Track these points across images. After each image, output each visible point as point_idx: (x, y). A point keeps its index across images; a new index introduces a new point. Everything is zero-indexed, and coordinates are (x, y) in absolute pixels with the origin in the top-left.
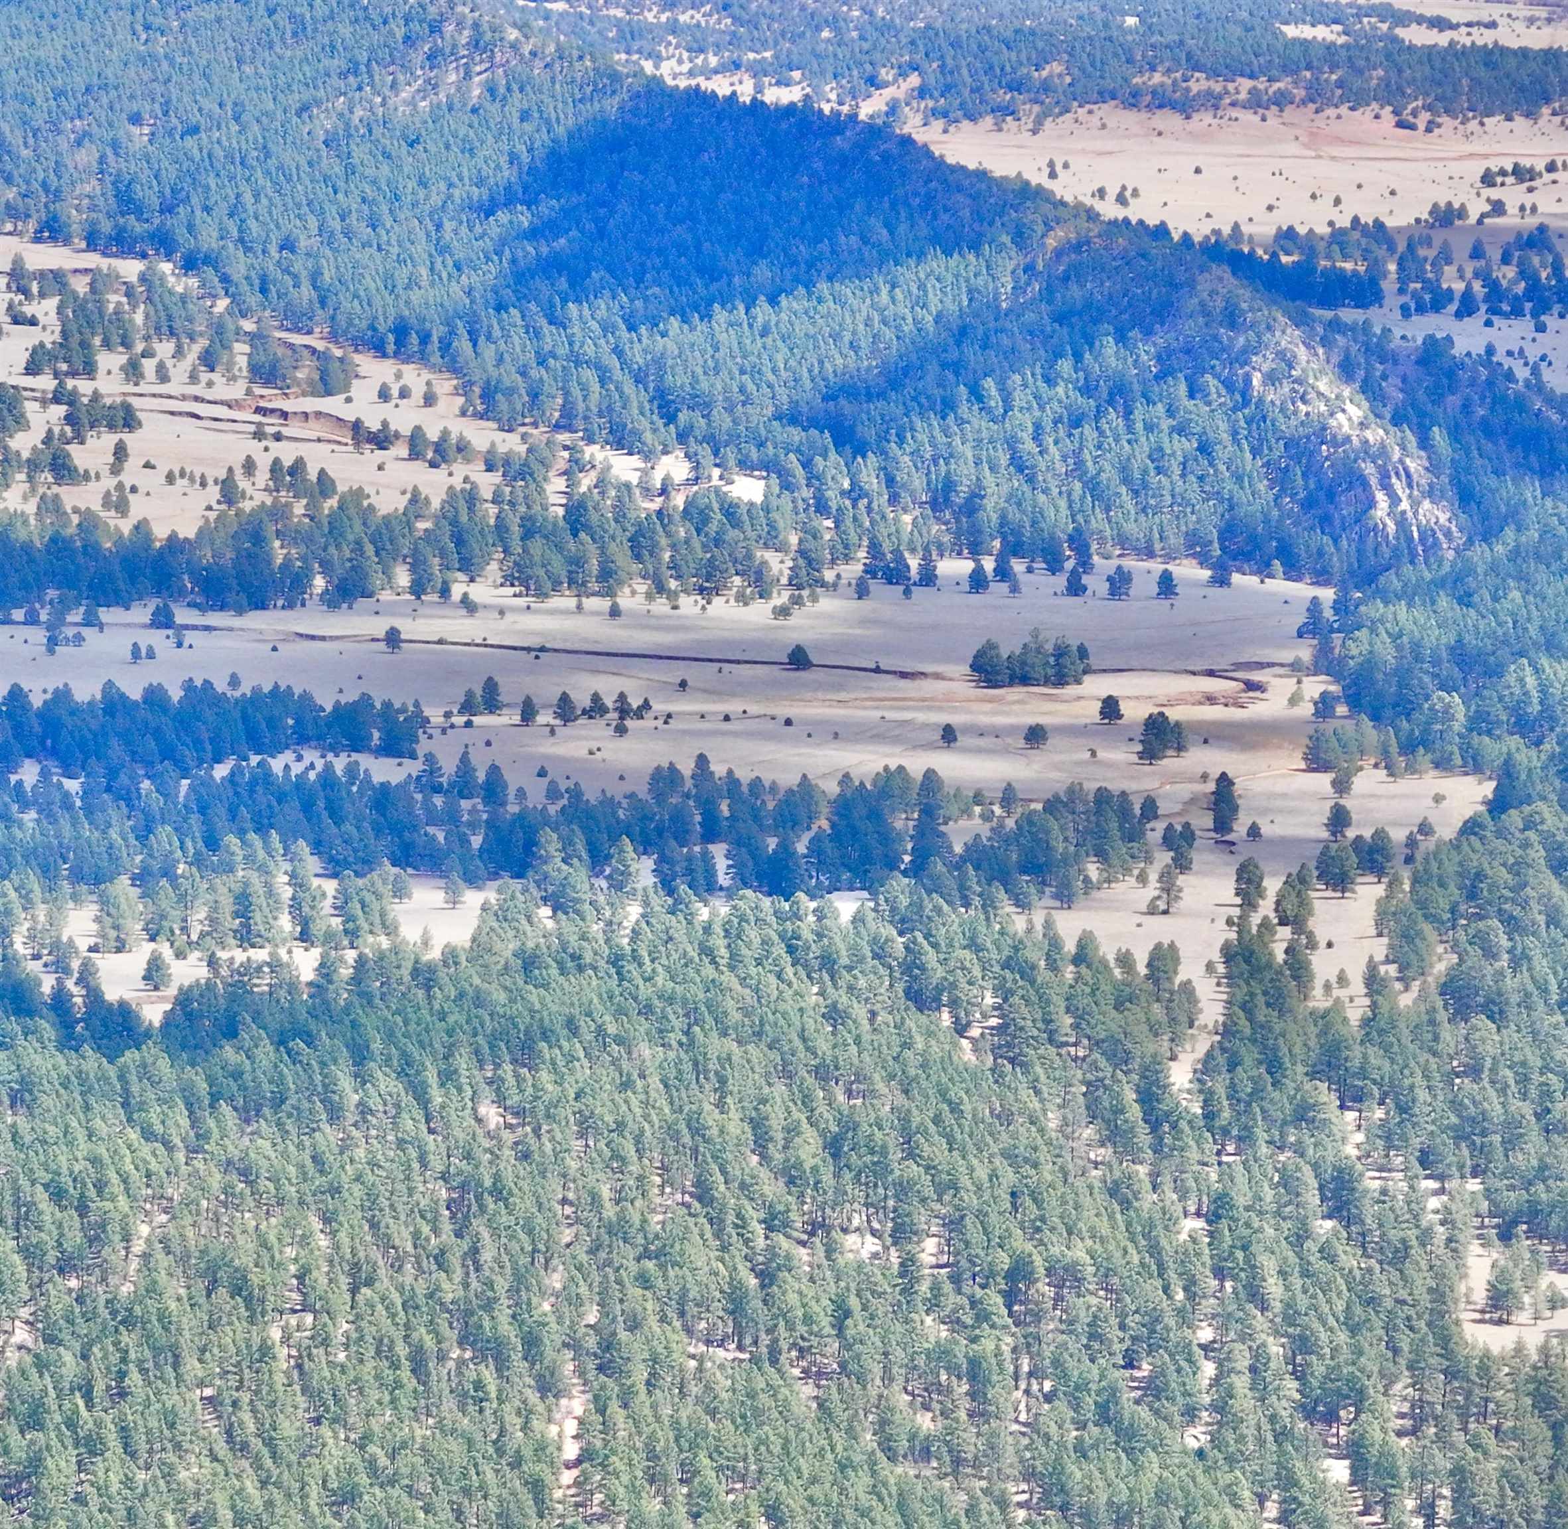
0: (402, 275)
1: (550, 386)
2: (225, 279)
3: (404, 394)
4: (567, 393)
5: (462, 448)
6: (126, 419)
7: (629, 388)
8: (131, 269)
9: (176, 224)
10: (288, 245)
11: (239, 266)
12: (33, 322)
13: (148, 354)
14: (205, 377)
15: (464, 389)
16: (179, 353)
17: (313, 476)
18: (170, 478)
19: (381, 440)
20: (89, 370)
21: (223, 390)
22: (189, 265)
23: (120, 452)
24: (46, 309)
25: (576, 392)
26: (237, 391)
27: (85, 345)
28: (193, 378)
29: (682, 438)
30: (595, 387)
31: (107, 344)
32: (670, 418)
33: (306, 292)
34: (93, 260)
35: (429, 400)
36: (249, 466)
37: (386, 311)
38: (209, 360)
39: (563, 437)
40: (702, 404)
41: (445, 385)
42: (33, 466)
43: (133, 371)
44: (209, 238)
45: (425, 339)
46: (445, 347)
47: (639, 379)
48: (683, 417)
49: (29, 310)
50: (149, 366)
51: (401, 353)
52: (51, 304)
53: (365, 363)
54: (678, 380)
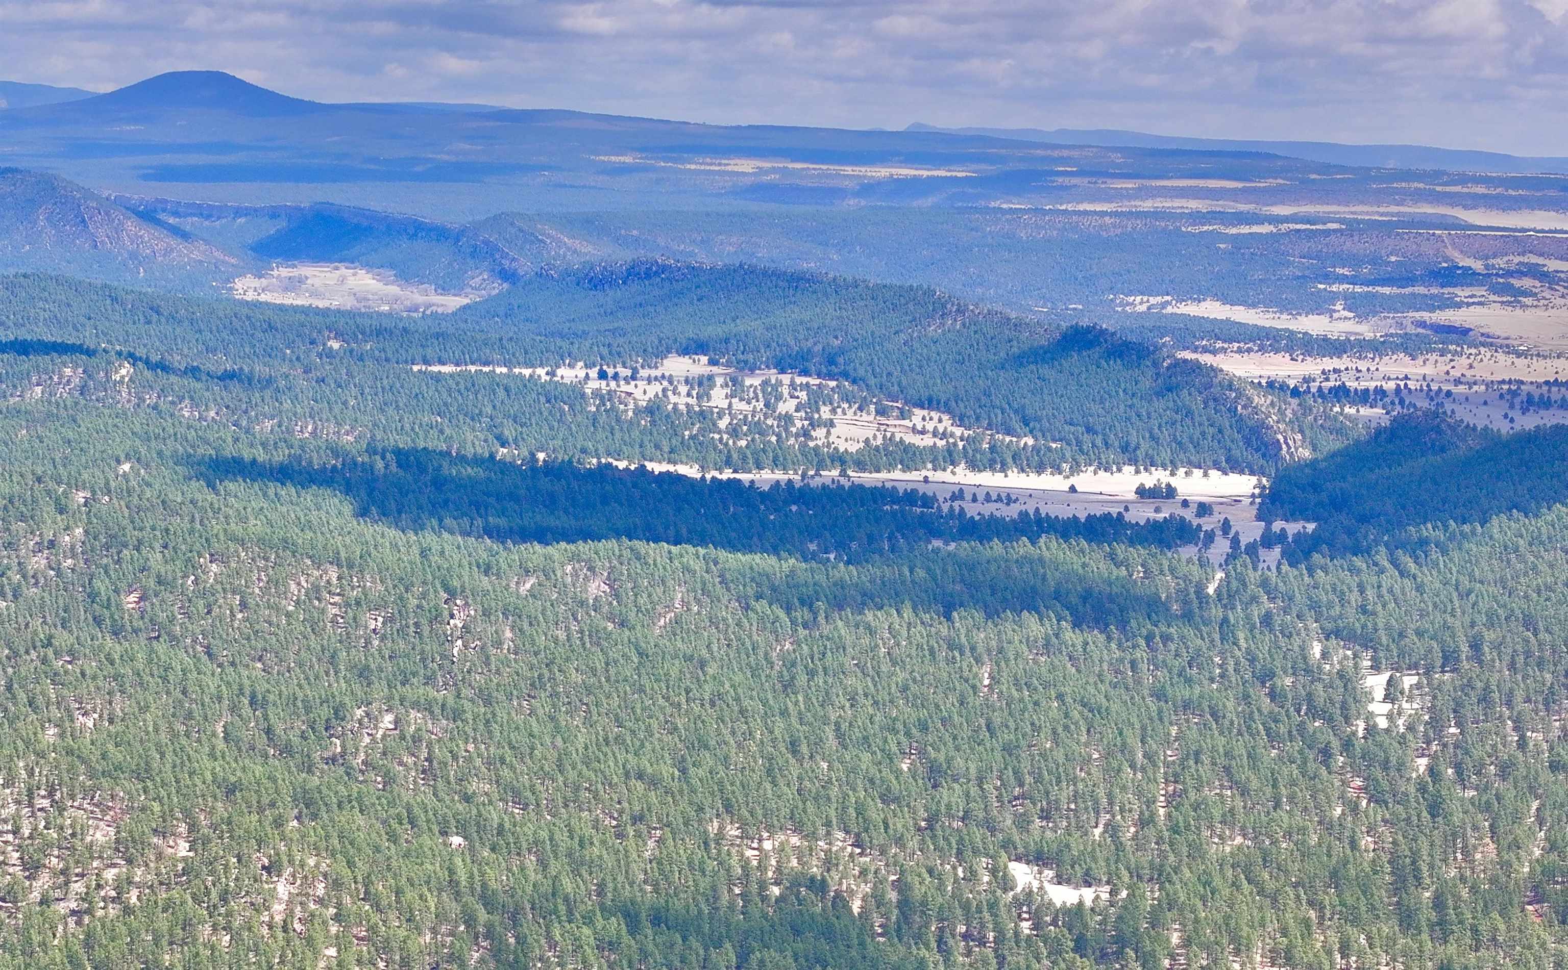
0: (931, 383)
1: (984, 415)
2: (867, 385)
3: (931, 419)
4: (989, 417)
5: (952, 435)
6: (831, 424)
7: (1012, 415)
8: (833, 384)
9: (850, 368)
10: (889, 374)
11: (872, 381)
12: (798, 397)
13: (839, 407)
14: (859, 413)
15: (953, 417)
16: (850, 407)
17: (898, 439)
18: (846, 440)
19: (923, 432)
20: (818, 411)
21: (865, 417)
22: (854, 382)
23: (828, 433)
24: (803, 395)
25: (993, 415)
26: (871, 418)
27: (816, 402)
28: (855, 414)
29: (1031, 432)
30: (1000, 415)
31: (824, 404)
32: (1027, 425)
33: (896, 388)
34: (817, 381)
35: (940, 421)
36: (875, 437)
37: (925, 394)
38: (861, 409)
39: (989, 432)
40: (1038, 419)
41: (945, 417)
42: (797, 436)
43: (834, 411)
44: (861, 372)
45: (938, 403)
46: (946, 404)
47: (1016, 412)
48: (1031, 425)
49: (796, 394)
50: (839, 411)
51: (930, 408)
52: (804, 393)
53: (917, 411)
54: (1029, 412)
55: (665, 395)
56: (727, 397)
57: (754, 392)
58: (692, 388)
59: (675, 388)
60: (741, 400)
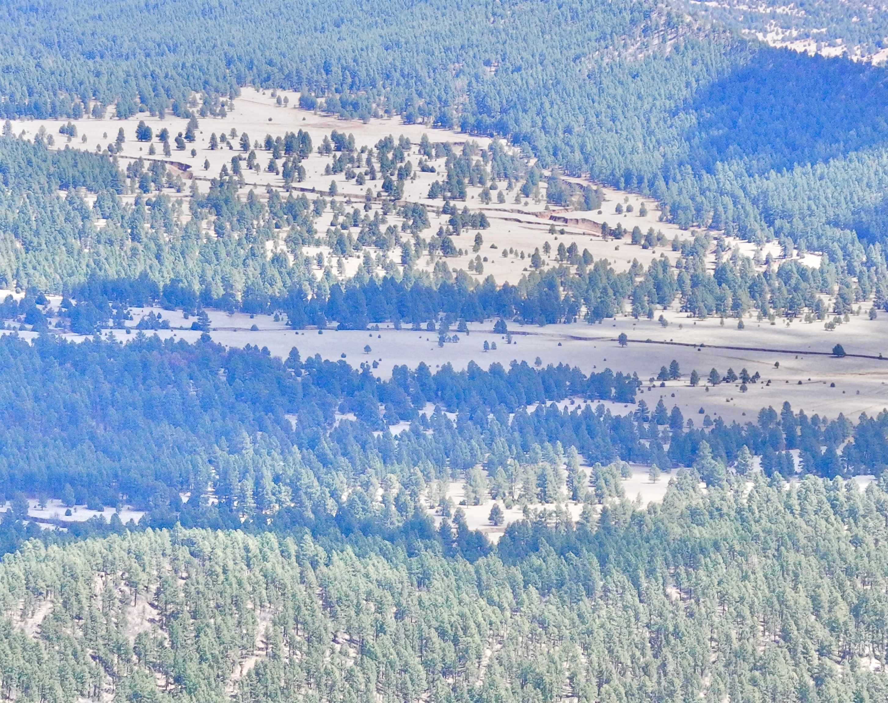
0: (628, 147)
1: (707, 206)
2: (534, 148)
3: (629, 210)
4: (716, 210)
5: (660, 238)
6: (482, 222)
7: (749, 207)
8: (484, 142)
9: (509, 119)
10: (568, 130)
11: (542, 141)
12: (432, 170)
13: (493, 188)
14: (523, 200)
15: (661, 207)
16: (510, 187)
17: (580, 253)
18: (505, 254)
19: (617, 234)
20: (462, 196)
21: (533, 207)
22: (515, 140)
23: (478, 240)
24: (439, 164)
25: (721, 209)
26: (540, 207)
27: (460, 183)
28: (517, 201)
29: (777, 234)
30: (731, 206)
31: (471, 182)
32: (771, 223)
33: (578, 155)
34: (464, 138)
35: (643, 213)
36: (547, 247)
37: (620, 166)
38: (525, 191)
39: (714, 233)
40: (787, 216)
41: (651, 205)
42: (432, 247)
43: (485, 196)
44: (526, 126)
45: (640, 181)
46: (651, 185)
47: (755, 202)
48: (778, 223)
49: (430, 164)
50: (494, 194)
51: (628, 188)
52: (442, 161)
53: (609, 193)
54: (775, 203)
55: (236, 170)
56: (328, 171)
57: (369, 162)
58: (276, 156)
59: (252, 156)
60: (350, 176)
